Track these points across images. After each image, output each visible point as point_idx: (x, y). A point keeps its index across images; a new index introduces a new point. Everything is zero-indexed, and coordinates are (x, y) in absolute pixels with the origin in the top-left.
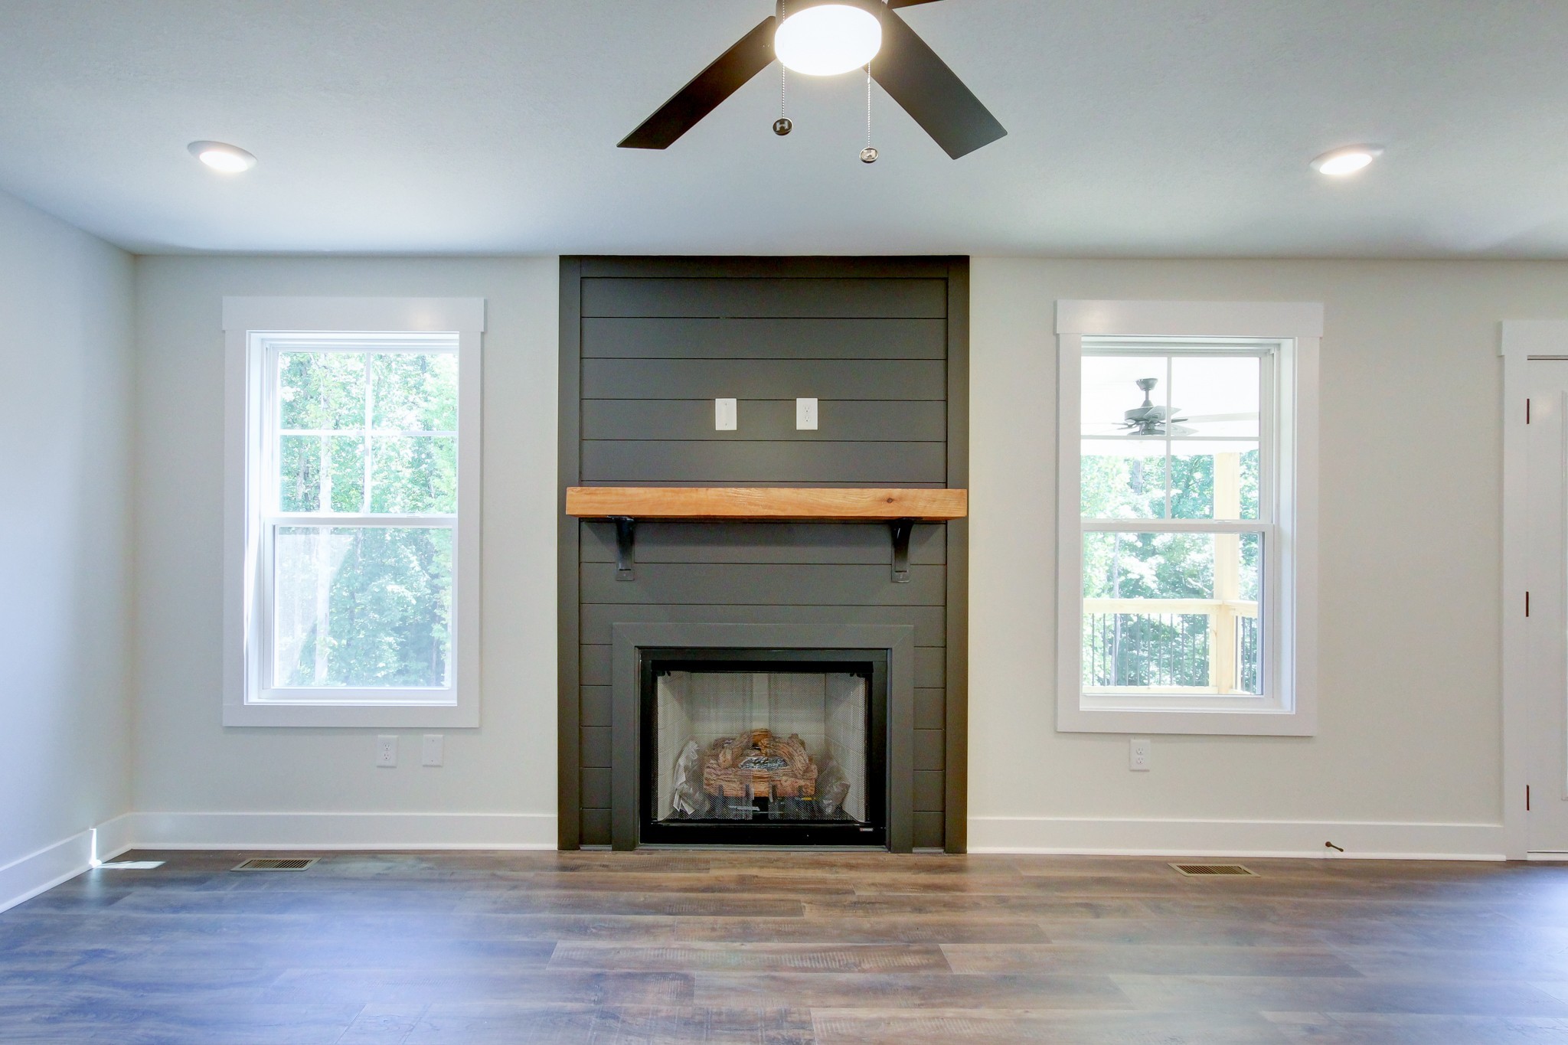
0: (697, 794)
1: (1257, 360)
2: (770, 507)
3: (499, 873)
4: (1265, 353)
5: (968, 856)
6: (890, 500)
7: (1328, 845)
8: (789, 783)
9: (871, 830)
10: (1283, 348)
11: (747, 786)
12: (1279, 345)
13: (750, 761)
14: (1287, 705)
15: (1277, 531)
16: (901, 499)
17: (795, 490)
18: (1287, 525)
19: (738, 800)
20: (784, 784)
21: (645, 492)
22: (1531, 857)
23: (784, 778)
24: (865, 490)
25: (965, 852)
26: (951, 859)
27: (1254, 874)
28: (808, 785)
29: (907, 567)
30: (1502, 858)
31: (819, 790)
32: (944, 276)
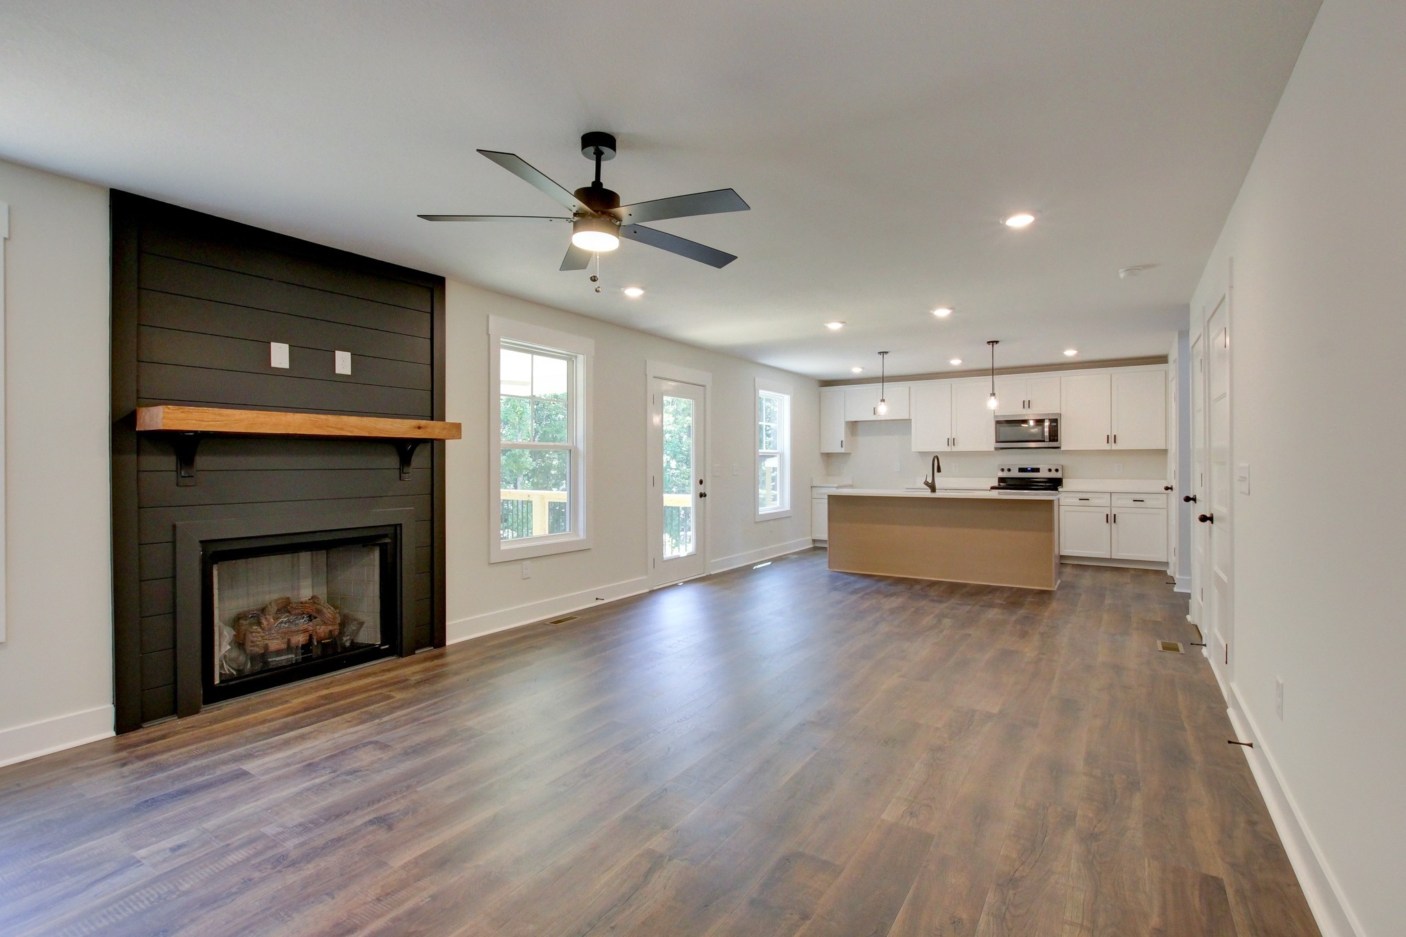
0: (241, 657)
1: (566, 362)
2: (342, 429)
3: (80, 765)
4: (571, 360)
5: (447, 647)
6: (419, 428)
7: (597, 599)
8: (322, 629)
9: (387, 646)
10: (578, 359)
11: (289, 640)
12: (576, 357)
13: (282, 622)
14: (582, 535)
15: (576, 448)
16: (425, 427)
17: (360, 418)
18: (581, 446)
19: (279, 652)
20: (318, 631)
21: (241, 414)
22: (655, 588)
23: (318, 627)
24: (405, 420)
25: (445, 645)
26: (437, 651)
27: (579, 618)
28: (336, 628)
29: (410, 470)
30: (648, 590)
31: (341, 633)
32: (431, 286)
